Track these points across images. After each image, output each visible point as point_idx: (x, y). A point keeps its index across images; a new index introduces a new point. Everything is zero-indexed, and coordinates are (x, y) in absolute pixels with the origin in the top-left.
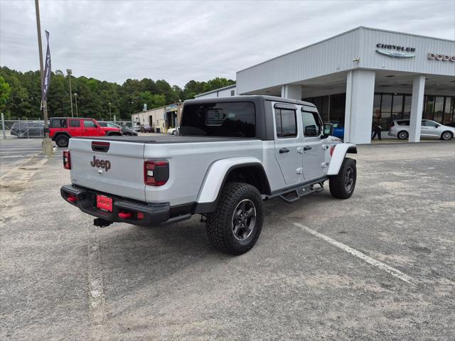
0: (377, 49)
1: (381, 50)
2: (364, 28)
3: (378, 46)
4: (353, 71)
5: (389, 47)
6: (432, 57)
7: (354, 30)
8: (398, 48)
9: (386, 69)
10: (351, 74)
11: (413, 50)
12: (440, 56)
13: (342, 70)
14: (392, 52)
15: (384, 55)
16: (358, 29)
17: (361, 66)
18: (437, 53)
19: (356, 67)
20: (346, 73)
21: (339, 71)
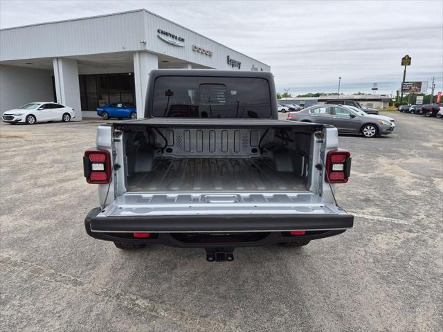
0: (158, 34)
1: (162, 36)
2: (147, 12)
3: (158, 31)
4: (140, 52)
5: (167, 34)
6: (195, 49)
7: (137, 11)
8: (173, 37)
9: (166, 54)
10: (137, 55)
11: (183, 40)
12: (200, 49)
13: (128, 49)
14: (169, 39)
15: (163, 40)
16: (141, 11)
17: (148, 48)
18: (198, 45)
19: (143, 49)
20: (132, 53)
21: (125, 50)
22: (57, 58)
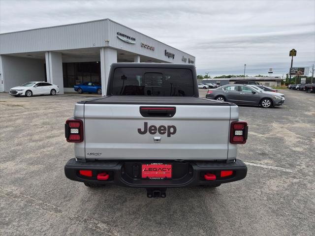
0: (117, 35)
1: (120, 37)
2: (110, 20)
3: (118, 33)
4: (105, 48)
5: (123, 35)
6: (143, 46)
7: (103, 20)
8: (128, 37)
9: (122, 49)
10: (103, 49)
11: (134, 39)
12: (146, 45)
13: (97, 46)
14: (125, 39)
15: (121, 40)
16: (106, 20)
17: (110, 45)
18: (145, 43)
19: (107, 45)
20: (101, 48)
21: (94, 47)
22: (48, 52)
